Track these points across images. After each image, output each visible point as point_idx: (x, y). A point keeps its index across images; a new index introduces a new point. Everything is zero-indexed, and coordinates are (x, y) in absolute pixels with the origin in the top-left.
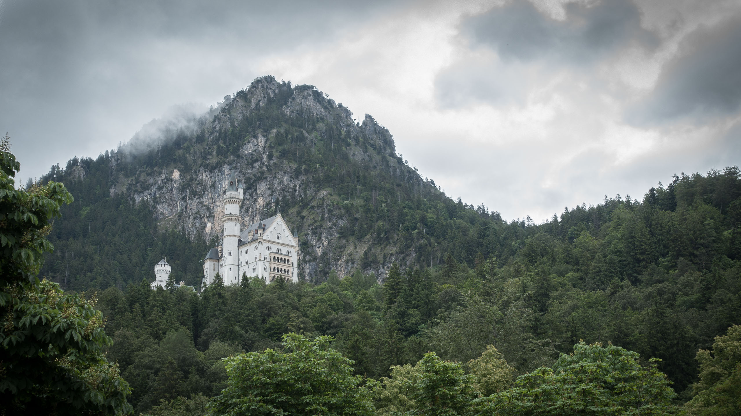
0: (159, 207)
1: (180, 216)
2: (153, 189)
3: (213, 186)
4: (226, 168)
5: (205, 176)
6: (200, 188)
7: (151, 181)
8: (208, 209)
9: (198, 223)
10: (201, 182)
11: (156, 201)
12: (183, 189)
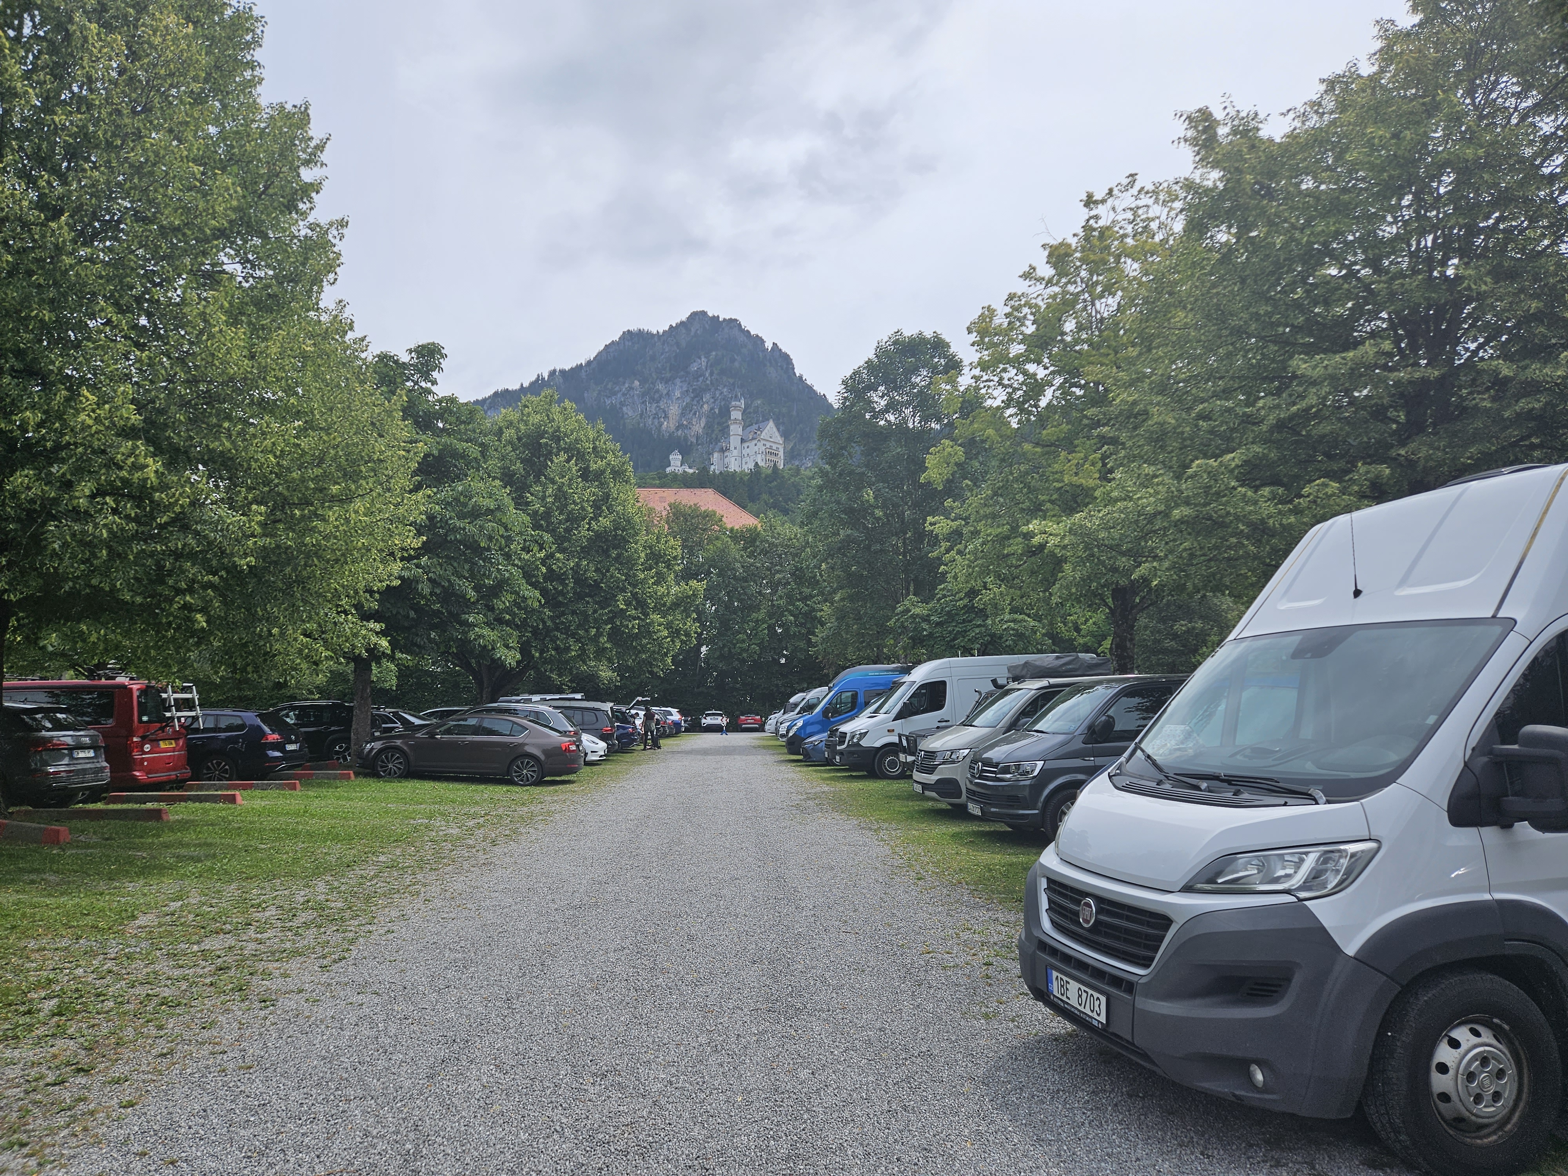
0: (624, 409)
1: (641, 415)
2: (619, 395)
3: (668, 394)
4: (678, 381)
5: (660, 387)
6: (657, 396)
7: (617, 389)
8: (664, 411)
9: (656, 421)
10: (658, 391)
11: (622, 404)
12: (643, 395)
